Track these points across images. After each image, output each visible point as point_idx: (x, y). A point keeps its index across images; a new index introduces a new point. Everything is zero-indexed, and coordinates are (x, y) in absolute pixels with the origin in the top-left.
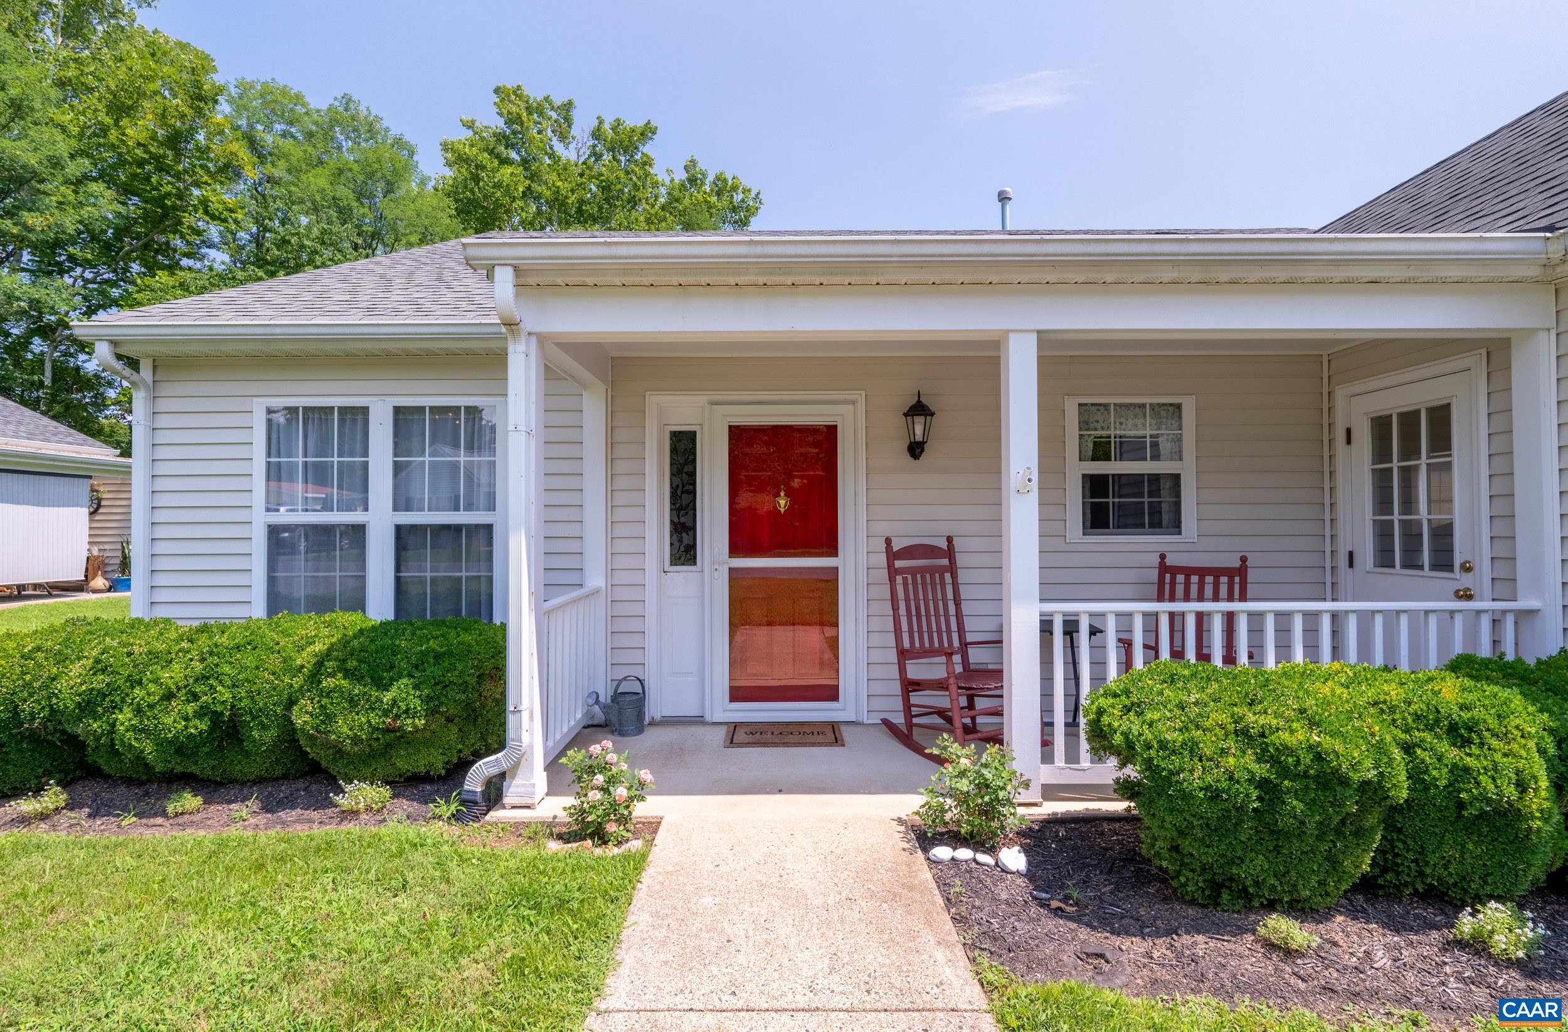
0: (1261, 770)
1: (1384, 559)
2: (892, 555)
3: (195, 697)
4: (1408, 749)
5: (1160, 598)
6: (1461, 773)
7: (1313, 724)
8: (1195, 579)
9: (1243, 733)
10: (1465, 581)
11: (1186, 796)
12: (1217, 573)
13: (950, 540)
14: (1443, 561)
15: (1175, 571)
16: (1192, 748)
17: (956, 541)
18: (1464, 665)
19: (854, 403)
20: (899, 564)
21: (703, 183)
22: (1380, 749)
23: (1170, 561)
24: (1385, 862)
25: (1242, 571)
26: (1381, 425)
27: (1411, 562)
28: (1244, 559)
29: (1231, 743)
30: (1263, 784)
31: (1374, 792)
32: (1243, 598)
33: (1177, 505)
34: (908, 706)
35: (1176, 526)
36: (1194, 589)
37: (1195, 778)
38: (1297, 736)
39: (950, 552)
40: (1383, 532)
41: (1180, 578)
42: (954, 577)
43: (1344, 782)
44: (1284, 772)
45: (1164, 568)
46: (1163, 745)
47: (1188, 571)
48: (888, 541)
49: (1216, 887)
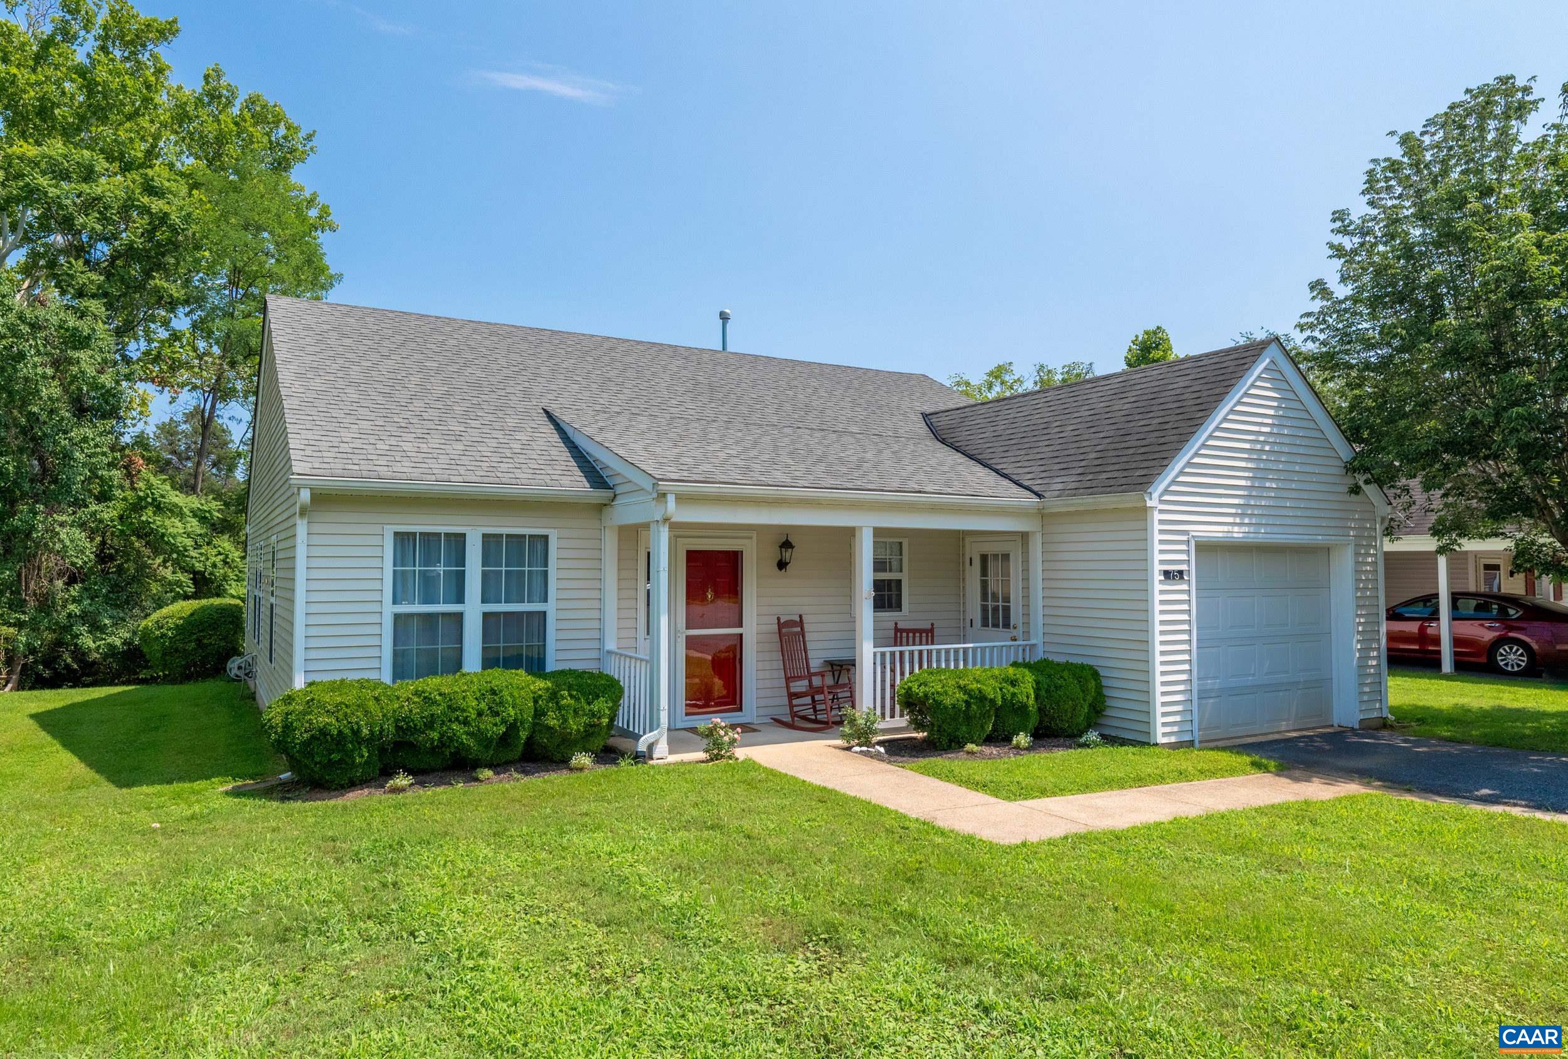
0: (966, 697)
1: (985, 624)
2: (781, 625)
3: (497, 714)
4: (1001, 689)
5: (895, 645)
6: (1014, 695)
7: (978, 682)
8: (911, 635)
9: (959, 687)
10: (1014, 633)
11: (946, 708)
12: (921, 631)
13: (801, 616)
14: (1007, 625)
15: (902, 631)
16: (946, 693)
17: (804, 617)
18: (1015, 664)
19: (751, 538)
20: (784, 630)
21: (229, 103)
22: (994, 688)
23: (899, 626)
24: (994, 730)
25: (932, 630)
26: (984, 558)
27: (996, 625)
28: (932, 625)
29: (956, 690)
30: (966, 702)
31: (992, 701)
32: (933, 643)
33: (899, 596)
34: (791, 706)
35: (899, 607)
36: (911, 640)
37: (948, 701)
38: (974, 686)
39: (801, 623)
40: (984, 609)
41: (904, 635)
42: (803, 637)
43: (986, 699)
44: (971, 696)
45: (897, 630)
46: (938, 693)
47: (908, 631)
48: (779, 619)
49: (951, 741)
